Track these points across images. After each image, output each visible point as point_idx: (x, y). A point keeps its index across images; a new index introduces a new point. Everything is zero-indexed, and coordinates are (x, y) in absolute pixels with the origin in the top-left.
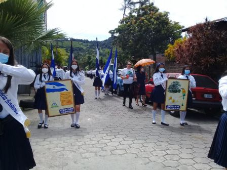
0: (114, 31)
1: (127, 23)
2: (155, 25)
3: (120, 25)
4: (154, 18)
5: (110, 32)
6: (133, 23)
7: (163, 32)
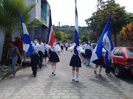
0: (88, 20)
1: (96, 14)
2: (114, 15)
3: (92, 16)
4: (114, 11)
5: (86, 21)
6: (100, 14)
7: (120, 20)
